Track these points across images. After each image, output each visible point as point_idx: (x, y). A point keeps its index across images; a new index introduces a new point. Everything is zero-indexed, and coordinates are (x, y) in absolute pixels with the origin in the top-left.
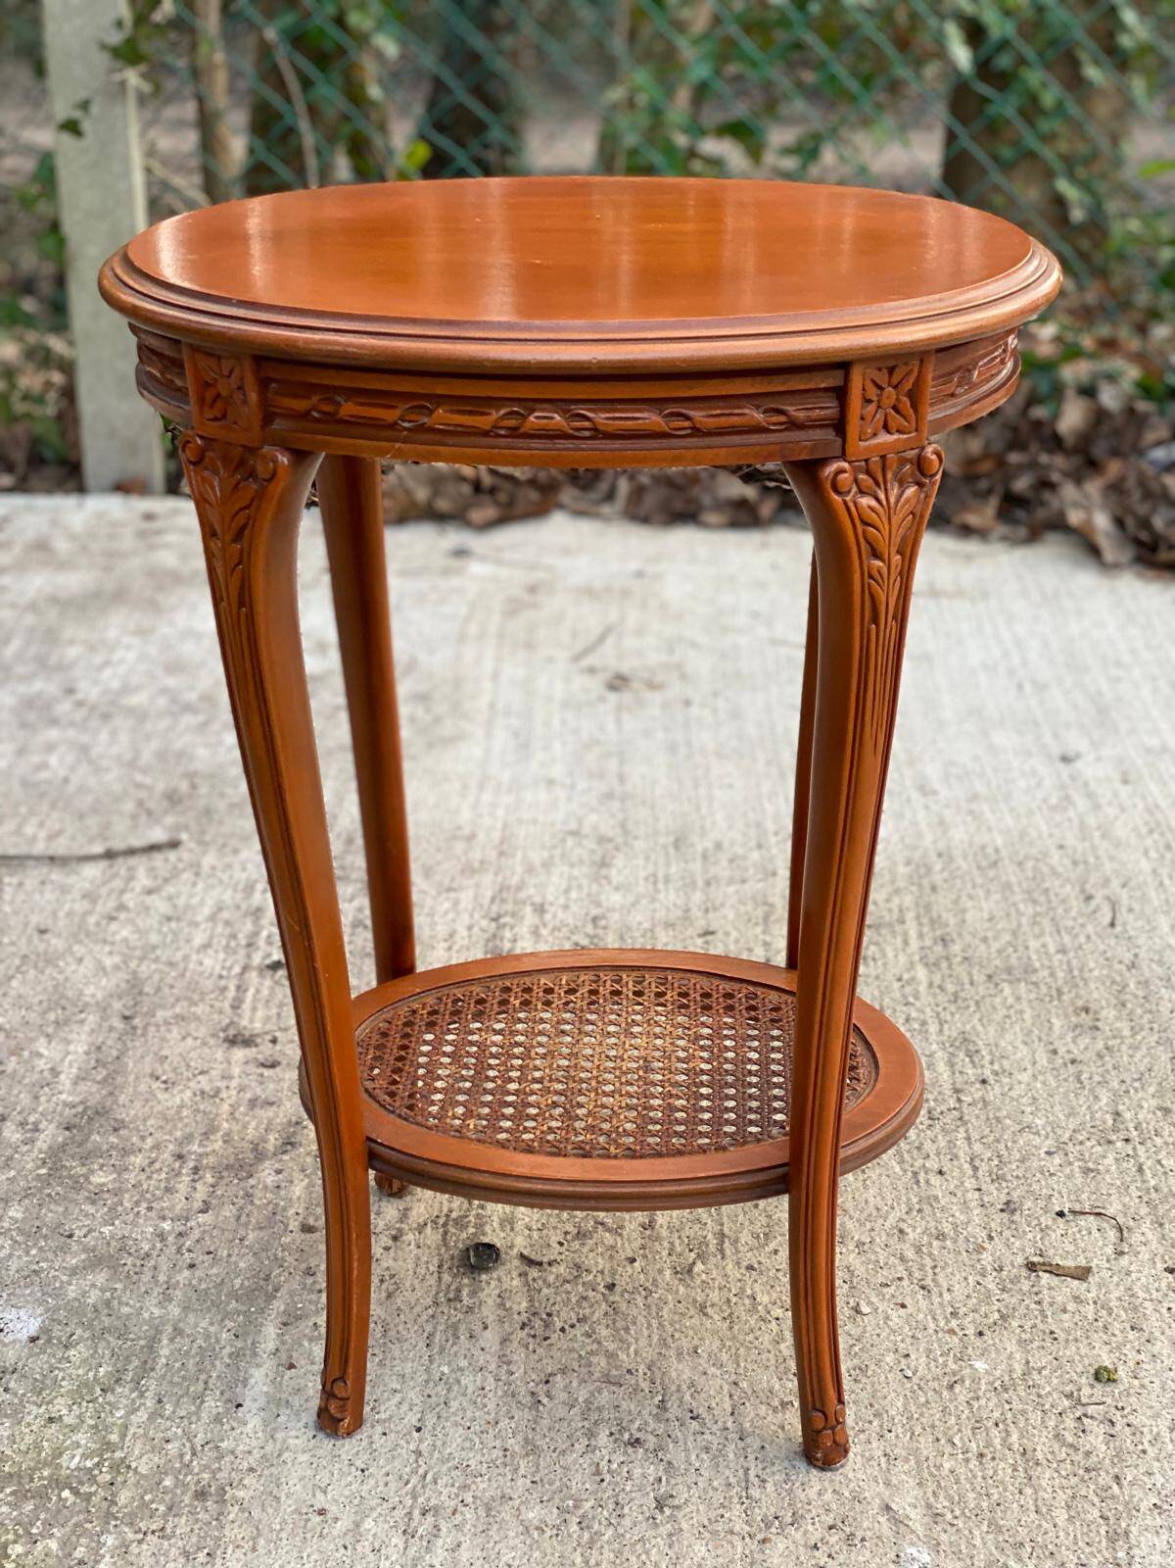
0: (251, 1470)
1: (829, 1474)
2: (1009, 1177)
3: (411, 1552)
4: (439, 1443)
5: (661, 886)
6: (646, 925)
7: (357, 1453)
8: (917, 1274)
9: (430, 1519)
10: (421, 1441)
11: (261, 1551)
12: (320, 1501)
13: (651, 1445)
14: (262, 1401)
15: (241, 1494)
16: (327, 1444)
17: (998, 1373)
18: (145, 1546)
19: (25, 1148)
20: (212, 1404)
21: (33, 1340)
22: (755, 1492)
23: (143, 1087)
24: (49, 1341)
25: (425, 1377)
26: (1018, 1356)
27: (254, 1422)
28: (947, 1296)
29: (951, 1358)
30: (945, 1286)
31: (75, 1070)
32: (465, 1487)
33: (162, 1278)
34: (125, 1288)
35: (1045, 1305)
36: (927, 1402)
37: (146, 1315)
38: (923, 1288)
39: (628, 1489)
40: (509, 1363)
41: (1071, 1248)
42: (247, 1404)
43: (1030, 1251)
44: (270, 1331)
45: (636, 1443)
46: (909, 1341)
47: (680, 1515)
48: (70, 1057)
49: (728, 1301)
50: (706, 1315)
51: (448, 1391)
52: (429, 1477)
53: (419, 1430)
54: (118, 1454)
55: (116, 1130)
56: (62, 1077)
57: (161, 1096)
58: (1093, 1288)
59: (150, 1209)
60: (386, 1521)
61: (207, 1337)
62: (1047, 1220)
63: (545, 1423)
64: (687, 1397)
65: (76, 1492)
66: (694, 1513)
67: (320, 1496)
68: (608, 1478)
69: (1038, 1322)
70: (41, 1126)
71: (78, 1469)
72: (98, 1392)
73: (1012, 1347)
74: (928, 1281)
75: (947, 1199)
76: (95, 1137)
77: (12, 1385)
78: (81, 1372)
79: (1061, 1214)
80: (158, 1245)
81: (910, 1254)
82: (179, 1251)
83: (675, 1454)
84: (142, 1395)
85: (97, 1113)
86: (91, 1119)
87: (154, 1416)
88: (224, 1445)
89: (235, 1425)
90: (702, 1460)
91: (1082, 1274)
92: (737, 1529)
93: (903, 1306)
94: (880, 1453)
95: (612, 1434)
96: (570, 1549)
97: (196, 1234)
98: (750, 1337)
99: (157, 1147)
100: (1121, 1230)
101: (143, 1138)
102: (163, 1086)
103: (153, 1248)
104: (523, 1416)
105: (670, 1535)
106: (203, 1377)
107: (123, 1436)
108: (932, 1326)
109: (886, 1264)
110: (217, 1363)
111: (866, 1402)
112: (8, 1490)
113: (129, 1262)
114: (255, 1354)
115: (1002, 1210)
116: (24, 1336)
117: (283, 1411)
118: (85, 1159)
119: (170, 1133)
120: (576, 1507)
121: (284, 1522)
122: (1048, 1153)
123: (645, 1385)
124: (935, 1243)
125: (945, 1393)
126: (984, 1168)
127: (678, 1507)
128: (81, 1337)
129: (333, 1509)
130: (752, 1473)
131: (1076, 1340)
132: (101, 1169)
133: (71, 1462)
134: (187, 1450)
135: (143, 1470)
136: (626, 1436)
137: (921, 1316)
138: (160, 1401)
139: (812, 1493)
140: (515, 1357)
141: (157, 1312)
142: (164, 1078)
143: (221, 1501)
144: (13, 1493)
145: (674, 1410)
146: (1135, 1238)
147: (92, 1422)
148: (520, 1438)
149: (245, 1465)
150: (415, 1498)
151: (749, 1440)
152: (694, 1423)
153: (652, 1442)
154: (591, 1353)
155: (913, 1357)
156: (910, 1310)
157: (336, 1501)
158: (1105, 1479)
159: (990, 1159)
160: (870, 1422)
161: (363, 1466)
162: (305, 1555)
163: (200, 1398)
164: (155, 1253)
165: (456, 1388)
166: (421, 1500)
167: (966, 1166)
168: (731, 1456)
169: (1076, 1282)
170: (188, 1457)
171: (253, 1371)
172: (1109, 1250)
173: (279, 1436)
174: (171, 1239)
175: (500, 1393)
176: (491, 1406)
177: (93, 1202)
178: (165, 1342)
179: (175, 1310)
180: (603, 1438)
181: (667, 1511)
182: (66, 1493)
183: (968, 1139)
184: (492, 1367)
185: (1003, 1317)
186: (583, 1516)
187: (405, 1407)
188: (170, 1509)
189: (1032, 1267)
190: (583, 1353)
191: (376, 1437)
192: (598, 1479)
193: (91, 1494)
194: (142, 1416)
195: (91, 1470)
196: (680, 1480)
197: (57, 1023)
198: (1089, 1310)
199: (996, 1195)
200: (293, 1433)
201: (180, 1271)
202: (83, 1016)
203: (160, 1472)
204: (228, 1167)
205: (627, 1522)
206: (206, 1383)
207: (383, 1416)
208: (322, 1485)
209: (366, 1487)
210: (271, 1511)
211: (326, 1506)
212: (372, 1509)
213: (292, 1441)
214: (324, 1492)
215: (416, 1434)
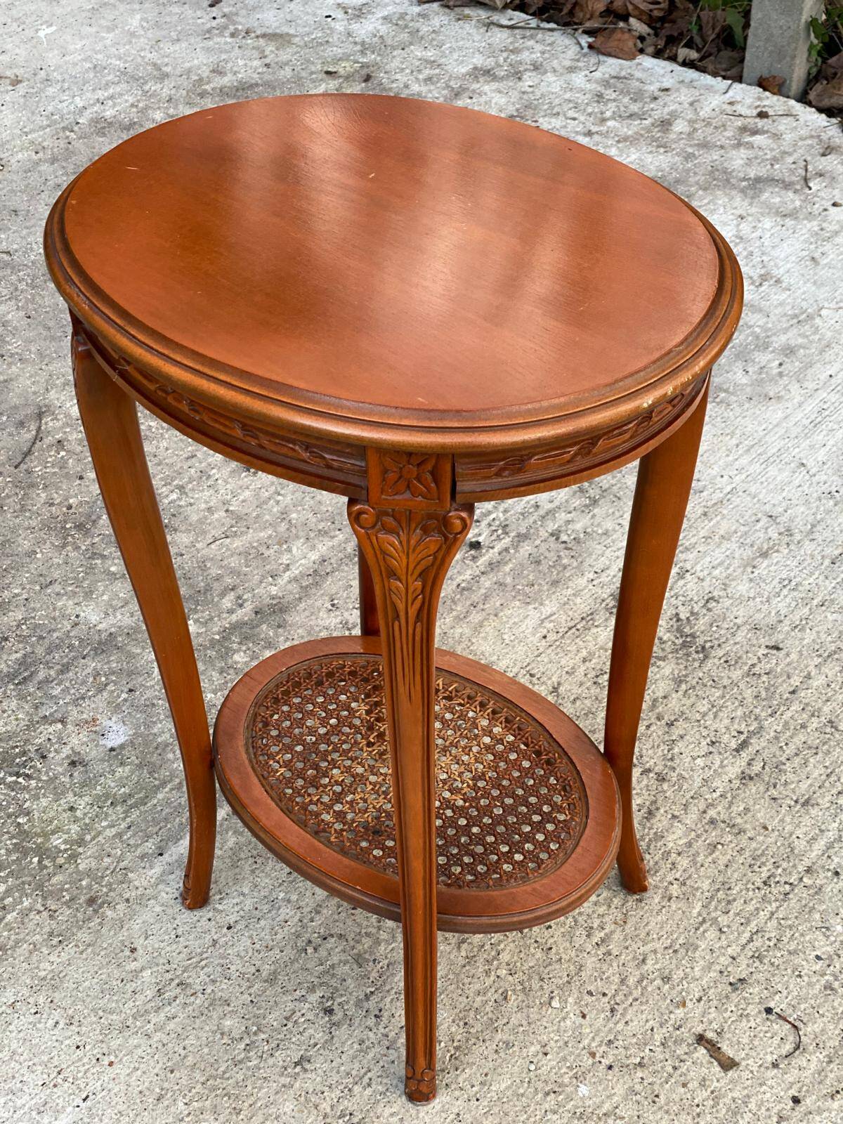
0: (127, 901)
1: (410, 1105)
2: (766, 961)
3: (149, 1006)
4: (230, 943)
5: (785, 591)
6: (739, 621)
7: (185, 923)
8: (618, 999)
9: (178, 990)
10: (225, 935)
11: (84, 956)
12: (139, 943)
13: (335, 1018)
14: (175, 858)
15: (109, 913)
16: (177, 907)
17: (588, 1103)
18: (37, 917)
19: (225, 615)
20: (150, 846)
21: (112, 749)
22: (357, 1089)
23: (319, 603)
24: (118, 755)
25: (266, 894)
26: (615, 1099)
27: (157, 870)
28: (620, 1026)
29: (571, 1074)
30: (628, 1017)
31: (297, 572)
32: (214, 981)
35: (678, 1072)
36: (522, 1095)
38: (612, 1010)
39: (294, 1040)
40: (318, 912)
41: (745, 1040)
42: (166, 856)
43: (715, 1026)
45: (329, 1011)
46: (561, 1043)
47: (302, 1075)
48: (303, 561)
49: (483, 946)
50: (459, 948)
51: (270, 911)
52: (203, 963)
53: (229, 928)
54: (81, 850)
55: (279, 626)
56: (288, 573)
57: (322, 614)
58: (723, 1082)
60: (156, 977)
62: (752, 1010)
63: (296, 965)
64: (388, 999)
65: (40, 862)
66: (310, 1081)
67: (142, 940)
68: (290, 1025)
69: (658, 1082)
70: (245, 605)
71: (56, 847)
72: (109, 802)
73: (620, 1090)
74: (620, 1009)
75: (703, 954)
76: (264, 627)
77: (76, 774)
78: (113, 785)
79: (769, 1011)
81: (631, 981)
83: (342, 1032)
84: (124, 819)
85: (281, 610)
86: (274, 612)
87: (119, 835)
88: (131, 875)
89: (147, 866)
90: (352, 1048)
91: (728, 1065)
92: (321, 1107)
93: (584, 1016)
94: (456, 1111)
95: (323, 997)
96: (226, 1059)
98: (466, 981)
100: (797, 1048)
102: (330, 607)
104: (290, 953)
105: (284, 1086)
106: (162, 825)
107: (93, 839)
108: (586, 1042)
109: (608, 978)
111: (486, 1070)
112: (14, 841)
115: (731, 984)
116: (110, 744)
117: (177, 872)
118: (245, 639)
120: (255, 1033)
121: (110, 945)
122: (818, 957)
123: (374, 975)
124: (658, 982)
125: (540, 1095)
126: (758, 943)
127: (306, 1070)
128: (133, 761)
129: (140, 951)
130: (369, 1075)
131: (667, 1112)
132: (245, 652)
133: (57, 841)
134: (112, 868)
135: (81, 867)
136: (329, 1004)
137: (588, 1030)
138: (129, 827)
139: (388, 1111)
140: (325, 911)
142: (336, 602)
143: (96, 911)
144: (15, 844)
145: (371, 1004)
146: (799, 1060)
147: (87, 821)
148: (272, 968)
149: (126, 896)
150: (184, 971)
151: (391, 1051)
152: (374, 1019)
153: (339, 1015)
154: (368, 934)
155: (549, 1057)
156: (585, 1022)
157: (146, 947)
159: (769, 939)
160: (473, 1086)
161: (180, 933)
162: (100, 972)
163: (148, 838)
165: (274, 912)
166: (185, 974)
167: (747, 935)
168: (371, 1055)
169: (718, 1069)
170: (108, 872)
172: (769, 1058)
173: (160, 887)
175: (293, 931)
176: (279, 937)
177: (221, 673)
178: (167, 790)
180: (314, 998)
181: (298, 1069)
182: (36, 860)
183: (772, 914)
184: (306, 910)
185: (640, 1065)
186: (254, 1042)
187: (236, 909)
188: (70, 900)
189: (701, 1039)
190: (363, 931)
191: (204, 919)
192: (285, 1022)
193: (46, 867)
194: (110, 832)
195: (60, 851)
196: (327, 1052)
197: (319, 531)
198: (702, 1095)
199: (741, 971)
200: (168, 889)
202: (338, 532)
203: (89, 873)
205: (271, 1061)
206: (160, 829)
207: (220, 907)
208: (150, 933)
209: (168, 949)
210: (112, 933)
211: (139, 948)
212: (158, 965)
213: (163, 894)
214: (146, 938)
215: (225, 930)
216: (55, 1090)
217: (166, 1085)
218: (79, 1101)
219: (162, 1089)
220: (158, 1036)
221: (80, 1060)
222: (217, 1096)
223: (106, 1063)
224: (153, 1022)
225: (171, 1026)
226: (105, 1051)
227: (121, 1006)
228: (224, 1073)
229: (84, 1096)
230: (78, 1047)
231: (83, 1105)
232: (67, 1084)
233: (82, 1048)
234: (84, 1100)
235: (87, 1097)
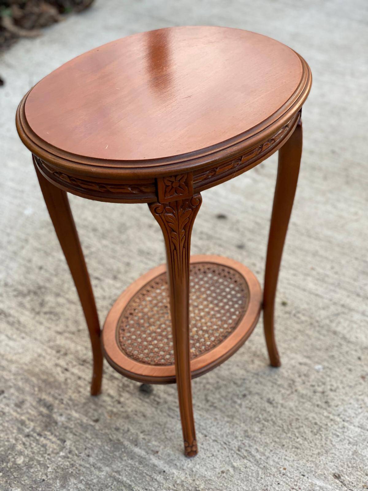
0: (194, 480)
7: (205, 454)
9: (243, 450)
10: (210, 438)
12: (218, 470)
14: (166, 465)
16: (196, 458)
20: (160, 478)
27: (174, 471)
33: (88, 466)
34: (85, 477)
37: (102, 477)
42: (165, 469)
44: (137, 450)
45: (244, 396)
47: (277, 401)
52: (226, 443)
53: (206, 436)
59: (49, 455)
60: (237, 460)
61: (127, 466)
63: (224, 409)
66: (278, 399)
67: (217, 470)
80: (69, 460)
82: (78, 456)
88: (178, 482)
89: (172, 476)
95: (238, 398)
96: (273, 428)
97: (74, 449)
99: (16, 440)
101: (8, 441)
103: (69, 462)
104: (218, 412)
105: (282, 406)
106: (144, 474)
110: (140, 468)
113: (72, 471)
114: (145, 458)
117: (175, 462)
118: (5, 461)
119: (13, 433)
120: (259, 419)
121: (220, 482)
127: (274, 400)
129: (223, 469)
132: (15, 459)
136: (241, 396)
141: (104, 473)
145: (238, 382)
148: (225, 417)
149: (191, 481)
150: (232, 450)
153: (246, 392)
154: (204, 386)
157: (221, 467)
158: (316, 324)
161: (211, 455)
162: (237, 483)
163: (153, 479)
164: (72, 462)
166: (234, 449)
171: (151, 461)
173: (185, 468)
174: (70, 456)
175: (205, 412)
176: (209, 417)
178: (120, 477)
179: (107, 469)
180: (239, 401)
181: (274, 402)
191: (202, 446)
192: (252, 409)
196: (264, 394)
200: (186, 464)
201: (88, 460)
204: (46, 426)
205: (272, 412)
206: (147, 475)
208: (212, 467)
209: (220, 458)
210: (214, 483)
211: (221, 470)
212: (230, 461)
213: (189, 466)
214: (215, 468)
215: (207, 438)
216: (302, 488)
217: (290, 447)
218: (305, 478)
219: (292, 448)
220: (267, 454)
221: (284, 482)
222: (292, 428)
223: (284, 471)
224: (260, 457)
225: (261, 450)
226: (278, 473)
227: (254, 471)
228: (280, 427)
229: (302, 477)
230: (279, 484)
231: (307, 476)
232: (298, 484)
233: (279, 482)
234: (304, 476)
235: (302, 475)
